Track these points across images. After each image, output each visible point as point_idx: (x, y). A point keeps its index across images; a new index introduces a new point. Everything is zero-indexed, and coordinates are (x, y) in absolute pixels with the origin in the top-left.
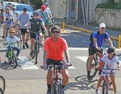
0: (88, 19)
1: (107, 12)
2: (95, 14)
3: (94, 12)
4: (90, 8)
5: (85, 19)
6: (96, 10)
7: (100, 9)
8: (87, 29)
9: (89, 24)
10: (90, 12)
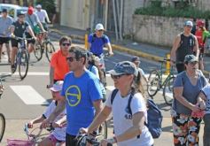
0: (123, 31)
1: (150, 21)
2: (132, 24)
3: (131, 21)
4: (126, 15)
5: (118, 31)
6: (134, 17)
7: (140, 16)
8: (121, 45)
9: (124, 38)
10: (125, 20)
